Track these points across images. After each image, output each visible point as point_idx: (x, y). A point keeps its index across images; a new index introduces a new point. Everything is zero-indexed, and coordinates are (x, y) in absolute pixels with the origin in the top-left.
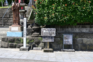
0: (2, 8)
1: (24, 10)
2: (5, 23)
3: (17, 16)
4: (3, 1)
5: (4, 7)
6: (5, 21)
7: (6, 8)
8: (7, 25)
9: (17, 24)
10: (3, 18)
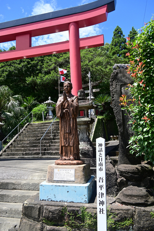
0: (42, 123)
1: (88, 117)
2: (45, 150)
3: (70, 133)
4: (45, 113)
5: (46, 122)
6: (45, 146)
7: (48, 123)
8: (49, 154)
9: (72, 157)
10: (40, 141)
